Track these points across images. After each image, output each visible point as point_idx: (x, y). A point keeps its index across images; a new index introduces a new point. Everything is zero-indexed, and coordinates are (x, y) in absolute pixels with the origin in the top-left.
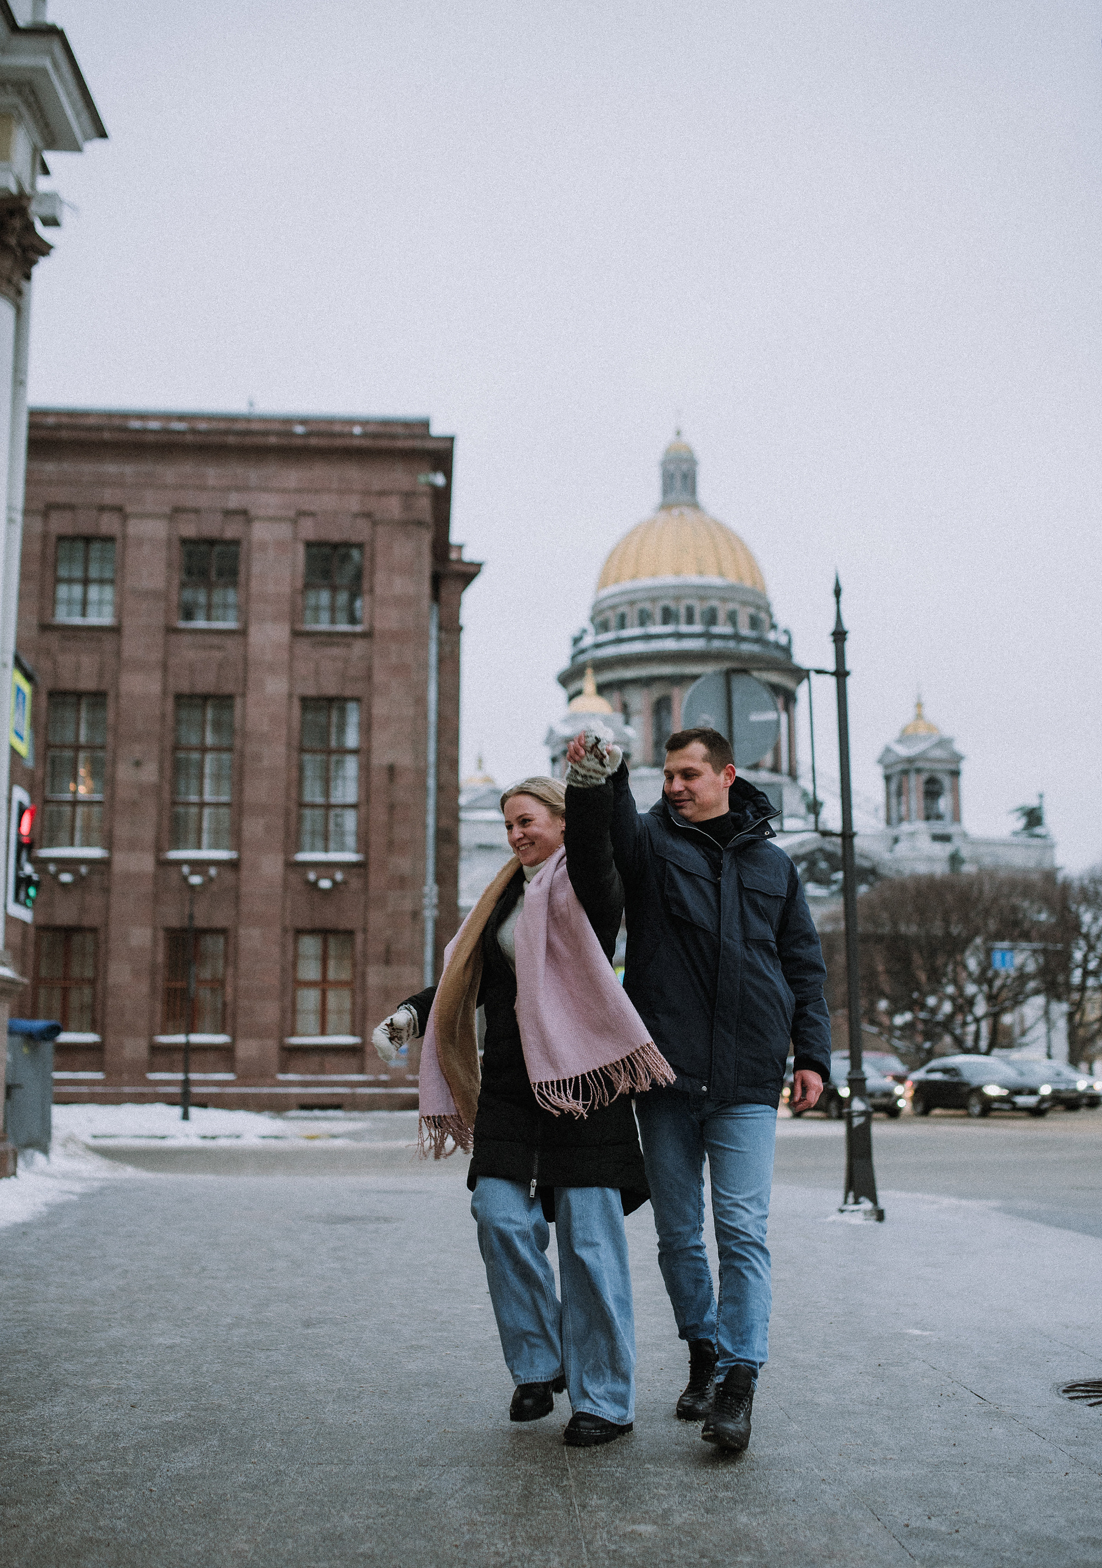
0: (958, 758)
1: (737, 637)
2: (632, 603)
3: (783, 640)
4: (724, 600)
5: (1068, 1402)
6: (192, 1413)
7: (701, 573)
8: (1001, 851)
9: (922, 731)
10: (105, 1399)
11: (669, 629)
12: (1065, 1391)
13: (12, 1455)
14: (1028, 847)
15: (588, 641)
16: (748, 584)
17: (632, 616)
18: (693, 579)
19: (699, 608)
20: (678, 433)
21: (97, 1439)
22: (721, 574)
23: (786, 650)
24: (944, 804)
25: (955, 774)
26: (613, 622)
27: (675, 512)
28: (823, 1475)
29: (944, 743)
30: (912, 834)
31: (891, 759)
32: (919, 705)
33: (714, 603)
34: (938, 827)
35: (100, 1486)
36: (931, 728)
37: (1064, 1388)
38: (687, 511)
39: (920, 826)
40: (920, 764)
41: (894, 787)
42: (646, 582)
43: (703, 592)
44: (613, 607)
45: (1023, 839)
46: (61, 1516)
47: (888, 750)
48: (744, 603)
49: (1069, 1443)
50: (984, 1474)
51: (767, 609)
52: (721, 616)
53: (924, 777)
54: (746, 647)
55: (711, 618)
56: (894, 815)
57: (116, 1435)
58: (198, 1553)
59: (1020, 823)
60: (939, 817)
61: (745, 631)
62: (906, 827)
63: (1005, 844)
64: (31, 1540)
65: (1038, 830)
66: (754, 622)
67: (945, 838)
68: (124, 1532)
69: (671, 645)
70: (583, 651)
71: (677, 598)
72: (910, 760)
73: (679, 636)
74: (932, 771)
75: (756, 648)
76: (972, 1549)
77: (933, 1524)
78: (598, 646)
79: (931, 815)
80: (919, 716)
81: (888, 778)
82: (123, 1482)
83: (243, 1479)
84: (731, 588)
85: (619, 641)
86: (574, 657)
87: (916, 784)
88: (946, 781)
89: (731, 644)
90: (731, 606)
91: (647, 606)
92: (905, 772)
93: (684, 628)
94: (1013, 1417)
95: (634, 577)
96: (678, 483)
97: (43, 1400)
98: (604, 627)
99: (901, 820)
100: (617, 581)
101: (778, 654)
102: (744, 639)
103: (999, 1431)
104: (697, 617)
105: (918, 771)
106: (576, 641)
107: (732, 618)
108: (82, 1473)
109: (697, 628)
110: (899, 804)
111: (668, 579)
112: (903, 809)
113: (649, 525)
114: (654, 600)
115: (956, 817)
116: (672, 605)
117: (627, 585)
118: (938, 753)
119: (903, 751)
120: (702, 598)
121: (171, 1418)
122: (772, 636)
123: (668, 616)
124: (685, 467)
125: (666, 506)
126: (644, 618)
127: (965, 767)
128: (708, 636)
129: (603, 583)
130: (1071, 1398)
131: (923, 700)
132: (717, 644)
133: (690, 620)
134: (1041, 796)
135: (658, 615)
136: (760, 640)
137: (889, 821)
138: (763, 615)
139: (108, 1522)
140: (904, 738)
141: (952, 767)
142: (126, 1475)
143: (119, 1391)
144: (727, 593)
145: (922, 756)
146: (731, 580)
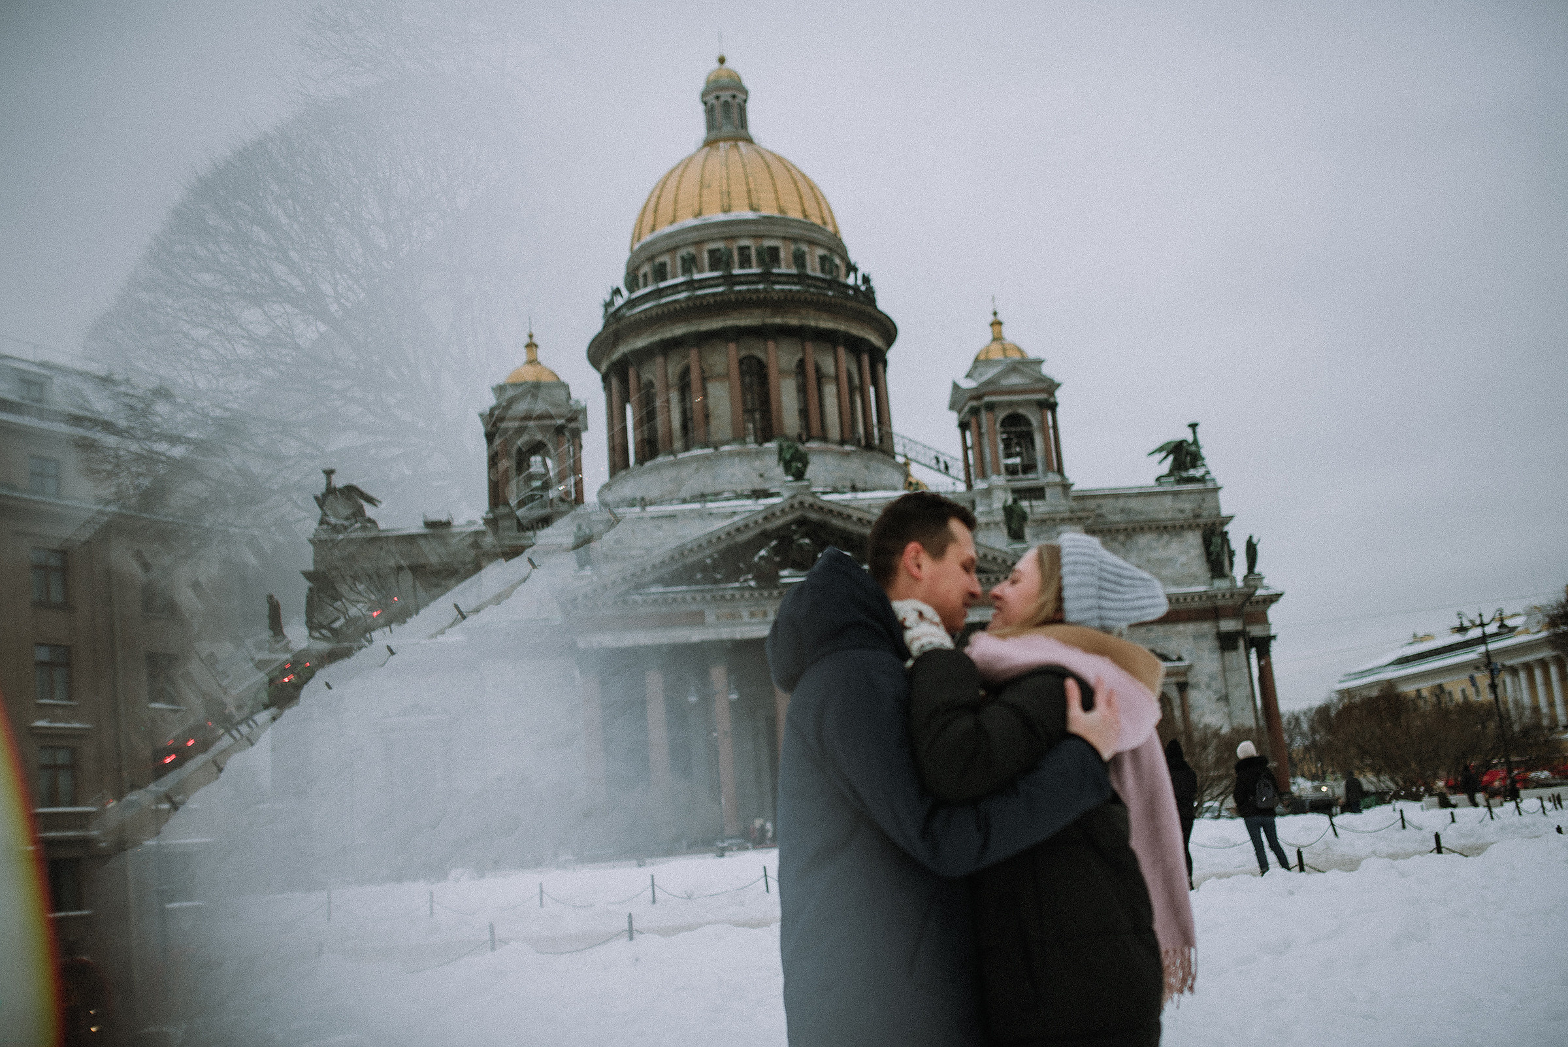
0: (1051, 387)
4: (758, 235)
7: (727, 210)
8: (1134, 504)
9: (999, 352)
14: (1178, 495)
16: (795, 214)
18: (717, 216)
20: (722, 61)
22: (753, 208)
24: (1037, 451)
25: (1050, 406)
27: (719, 147)
29: (1027, 366)
31: (959, 398)
32: (996, 324)
33: (744, 242)
36: (1010, 349)
38: (736, 146)
39: (999, 480)
40: (989, 399)
43: (731, 230)
45: (1171, 486)
47: (956, 388)
53: (1002, 414)
59: (1162, 465)
62: (980, 485)
65: (1194, 472)
67: (1035, 494)
71: (699, 241)
72: (980, 395)
74: (1010, 404)
75: (794, 288)
80: (998, 338)
81: (962, 426)
84: (769, 220)
87: (993, 426)
88: (1032, 417)
89: (760, 287)
96: (719, 116)
105: (991, 407)
112: (977, 462)
114: (674, 249)
115: (1056, 462)
118: (1015, 380)
119: (972, 385)
124: (725, 96)
125: (710, 143)
127: (1059, 395)
131: (1001, 317)
132: (740, 288)
134: (1193, 426)
140: (976, 367)
141: (1041, 397)
146: (769, 211)
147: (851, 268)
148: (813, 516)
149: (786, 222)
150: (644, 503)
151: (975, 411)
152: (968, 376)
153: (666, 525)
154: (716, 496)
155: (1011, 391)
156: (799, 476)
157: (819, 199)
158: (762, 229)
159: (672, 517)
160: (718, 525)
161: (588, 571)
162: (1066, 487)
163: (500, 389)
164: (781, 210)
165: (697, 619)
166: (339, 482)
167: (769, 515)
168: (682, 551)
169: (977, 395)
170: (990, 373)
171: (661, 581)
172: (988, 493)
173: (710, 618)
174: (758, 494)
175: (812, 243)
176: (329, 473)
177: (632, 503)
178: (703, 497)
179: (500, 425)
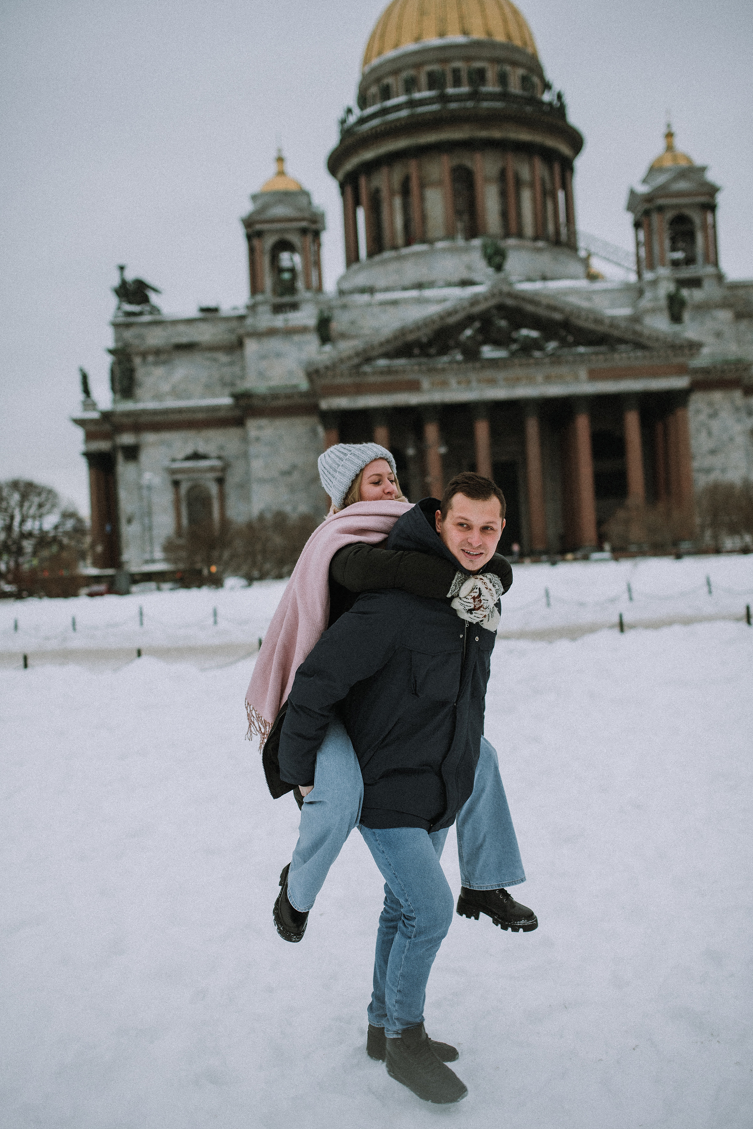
0: (712, 190)
1: (479, 96)
4: (469, 58)
7: (442, 34)
9: (671, 161)
11: (407, 98)
16: (500, 38)
18: (434, 41)
22: (465, 32)
25: (711, 207)
29: (693, 173)
31: (637, 201)
32: (669, 135)
33: (458, 64)
34: (688, 272)
36: (680, 157)
39: (665, 271)
40: (661, 202)
41: (643, 233)
47: (633, 193)
53: (670, 215)
56: (643, 264)
60: (689, 260)
61: (489, 89)
62: (649, 275)
67: (695, 282)
71: (419, 66)
73: (415, 103)
74: (678, 207)
75: (498, 105)
80: (670, 148)
81: (636, 224)
84: (477, 44)
87: (661, 226)
88: (696, 218)
89: (470, 104)
90: (478, 64)
91: (391, 79)
102: (486, 97)
105: (661, 209)
111: (410, 46)
114: (396, 72)
115: (713, 258)
116: (415, 73)
118: (682, 185)
119: (646, 189)
123: (410, 85)
127: (721, 199)
128: (445, 99)
131: (674, 129)
132: (453, 106)
137: (639, 273)
140: (650, 174)
141: (704, 199)
145: (662, 191)
146: (478, 35)
147: (547, 86)
148: (510, 302)
149: (492, 45)
150: (371, 290)
151: (647, 213)
152: (645, 181)
153: (391, 310)
154: (431, 285)
155: (680, 194)
156: (499, 268)
157: (521, 24)
158: (472, 52)
159: (395, 303)
160: (433, 310)
161: (328, 348)
162: (720, 277)
163: (254, 198)
164: (489, 34)
165: (414, 386)
166: (130, 276)
167: (474, 301)
168: (403, 332)
169: (649, 198)
170: (661, 179)
171: (387, 355)
172: (654, 283)
173: (426, 384)
174: (465, 283)
175: (515, 64)
176: (122, 268)
177: (363, 290)
178: (420, 286)
179: (258, 227)
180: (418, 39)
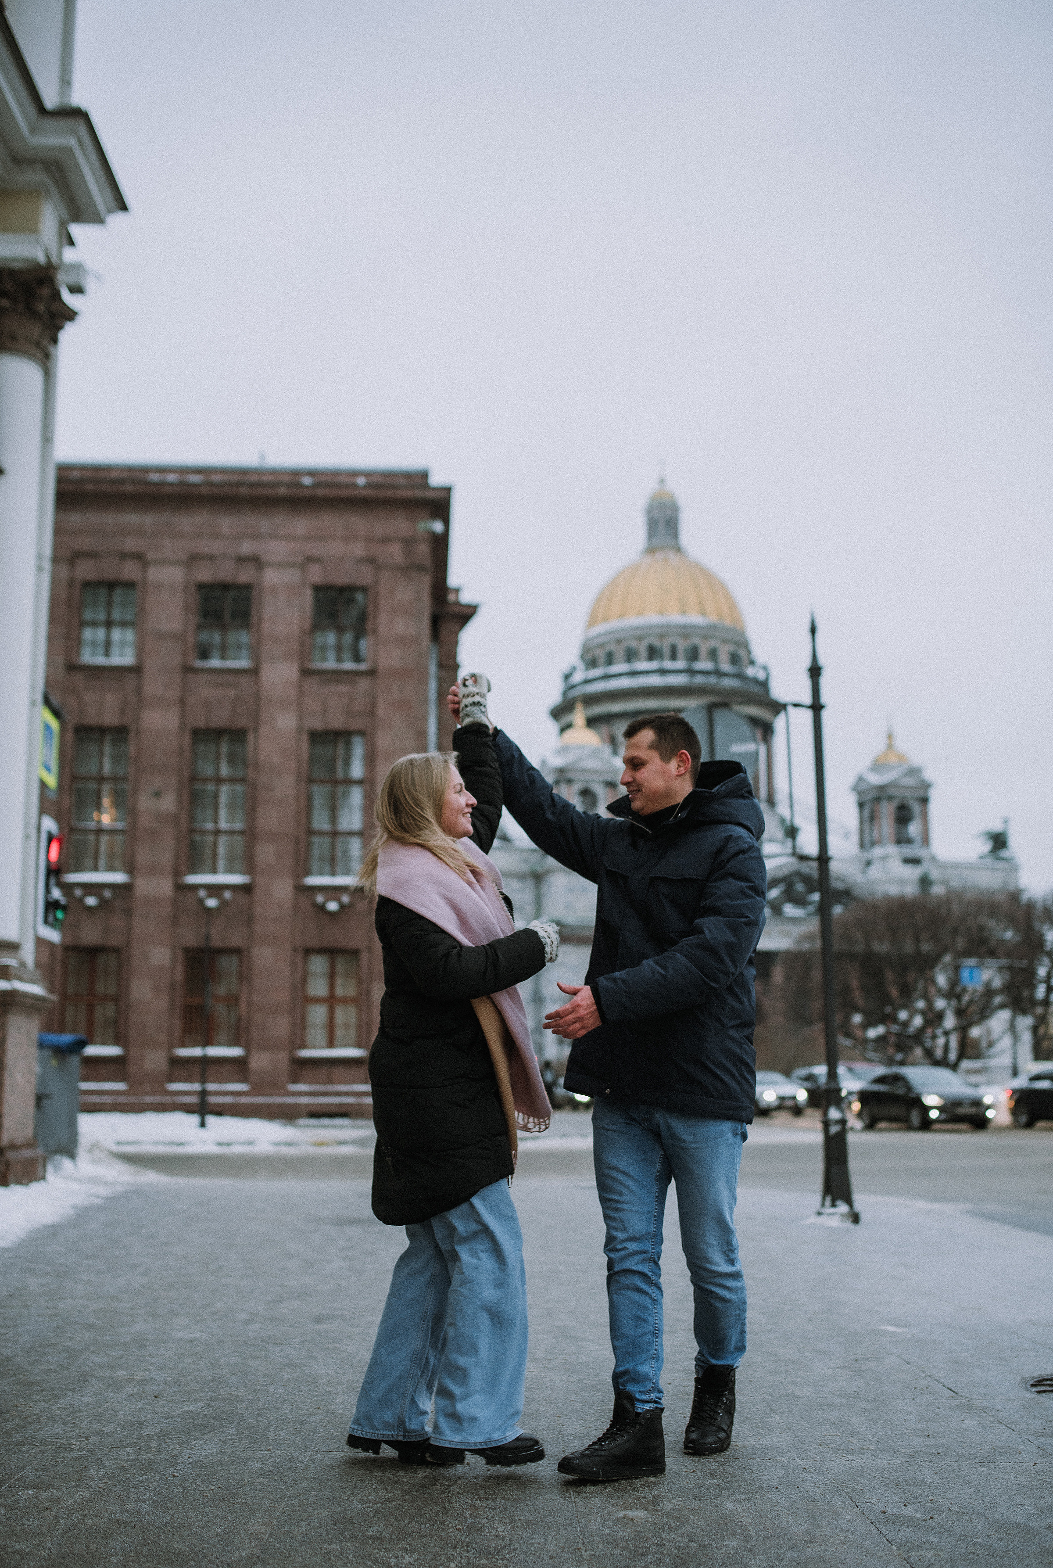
0: (926, 786)
1: (718, 673)
2: (619, 641)
3: (761, 676)
4: (705, 637)
5: (1035, 1396)
6: (212, 1403)
7: (683, 612)
8: (968, 873)
9: (893, 760)
10: (129, 1389)
11: (654, 665)
12: (1033, 1385)
13: (44, 1442)
14: (993, 869)
15: (578, 677)
16: (728, 622)
17: (620, 653)
18: (676, 618)
19: (682, 645)
20: (662, 481)
21: (123, 1427)
22: (703, 613)
23: (764, 685)
24: (914, 829)
25: (924, 801)
26: (602, 659)
27: (659, 556)
28: (803, 1464)
29: (914, 772)
30: (884, 858)
31: (863, 786)
32: (890, 736)
33: (696, 641)
34: (909, 851)
35: (126, 1471)
36: (902, 757)
37: (1032, 1382)
38: (672, 556)
39: (892, 850)
40: (891, 792)
41: (867, 812)
42: (633, 621)
43: (685, 631)
44: (601, 646)
45: (989, 861)
46: (91, 1500)
47: (861, 779)
48: (725, 641)
49: (1037, 1434)
50: (956, 1464)
51: (745, 645)
52: (703, 651)
53: (895, 803)
54: (727, 683)
55: (693, 654)
56: (867, 840)
57: (141, 1423)
58: (218, 1535)
59: (986, 847)
60: (909, 841)
61: (726, 667)
62: (878, 851)
63: (971, 867)
64: (63, 1522)
65: (1004, 853)
66: (734, 659)
67: (914, 861)
68: (149, 1515)
69: (655, 681)
70: (573, 687)
71: (662, 637)
72: (882, 788)
73: (663, 672)
74: (903, 798)
75: (736, 683)
76: (946, 1534)
77: (909, 1511)
78: (587, 682)
79: (902, 840)
80: (890, 746)
81: (861, 805)
82: (148, 1467)
83: (259, 1465)
84: (713, 627)
85: (606, 677)
86: (565, 693)
87: (887, 811)
88: (916, 808)
89: (712, 680)
90: (713, 643)
91: (633, 644)
92: (877, 800)
93: (668, 665)
94: (984, 1410)
95: (621, 616)
96: (661, 528)
97: (73, 1390)
98: (592, 663)
99: (873, 844)
100: (605, 619)
101: (757, 689)
102: (726, 675)
103: (970, 1423)
104: (681, 653)
105: (890, 798)
106: (567, 677)
107: (713, 654)
108: (109, 1459)
109: (680, 664)
110: (871, 829)
111: (652, 618)
112: (876, 834)
113: (634, 569)
114: (640, 638)
115: (926, 840)
116: (656, 643)
117: (615, 624)
118: (908, 781)
119: (875, 779)
120: (686, 636)
121: (191, 1408)
122: (750, 672)
123: (653, 653)
124: (669, 513)
125: (651, 550)
126: (631, 655)
128: (691, 672)
129: (592, 622)
130: (1039, 1392)
131: (895, 731)
132: (699, 680)
133: (674, 657)
134: (1006, 822)
135: (643, 652)
136: (740, 676)
137: (862, 845)
138: (742, 653)
139: (133, 1505)
140: (877, 766)
141: (920, 793)
142: (150, 1462)
143: (143, 1382)
144: (708, 632)
145: (893, 784)
146: (712, 618)
155: (905, 788)
157: (733, 606)
162: (934, 858)
179: (570, 775)
180: (661, 613)
